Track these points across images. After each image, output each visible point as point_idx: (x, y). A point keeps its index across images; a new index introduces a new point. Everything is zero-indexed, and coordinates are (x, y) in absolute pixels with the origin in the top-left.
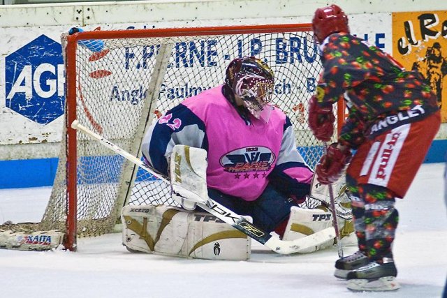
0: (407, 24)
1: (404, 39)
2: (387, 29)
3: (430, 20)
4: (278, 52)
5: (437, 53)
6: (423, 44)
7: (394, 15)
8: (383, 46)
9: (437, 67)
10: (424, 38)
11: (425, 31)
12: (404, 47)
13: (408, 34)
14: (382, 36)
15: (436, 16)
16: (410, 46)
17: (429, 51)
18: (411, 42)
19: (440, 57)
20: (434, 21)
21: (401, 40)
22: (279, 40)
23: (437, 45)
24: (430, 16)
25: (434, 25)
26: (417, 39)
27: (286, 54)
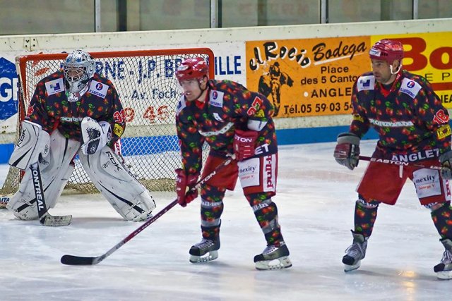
0: (256, 50)
1: (254, 60)
2: (242, 52)
3: (272, 47)
4: (167, 69)
5: (277, 69)
6: (267, 63)
7: (247, 43)
8: (239, 65)
9: (276, 79)
10: (267, 59)
11: (268, 54)
12: (254, 65)
13: (257, 57)
14: (239, 57)
15: (275, 43)
16: (258, 64)
17: (271, 68)
18: (259, 62)
19: (279, 72)
20: (275, 47)
21: (252, 60)
22: (167, 61)
23: (277, 64)
24: (272, 43)
25: (274, 50)
26: (263, 60)
27: (172, 69)
